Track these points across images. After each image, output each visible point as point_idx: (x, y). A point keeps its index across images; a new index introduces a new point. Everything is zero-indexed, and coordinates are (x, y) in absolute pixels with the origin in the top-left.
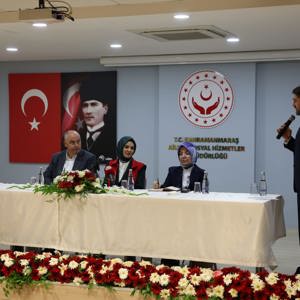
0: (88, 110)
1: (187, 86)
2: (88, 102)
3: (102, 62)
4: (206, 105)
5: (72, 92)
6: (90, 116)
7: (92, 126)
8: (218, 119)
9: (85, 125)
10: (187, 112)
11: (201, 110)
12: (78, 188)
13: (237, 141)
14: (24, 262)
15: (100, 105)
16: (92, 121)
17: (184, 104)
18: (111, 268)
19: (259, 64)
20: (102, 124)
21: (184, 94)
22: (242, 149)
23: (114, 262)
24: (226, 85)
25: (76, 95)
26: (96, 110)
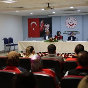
0: (46, 26)
1: (67, 20)
2: (46, 24)
3: (49, 15)
4: (71, 24)
5: (42, 22)
6: (46, 27)
7: (46, 29)
8: (74, 27)
9: (45, 29)
10: (67, 26)
11: (70, 25)
12: (53, 41)
13: (78, 31)
14: (43, 55)
15: (48, 25)
16: (46, 28)
17: (66, 24)
18: (61, 55)
19: (82, 15)
20: (49, 29)
21: (66, 22)
22: (79, 33)
23: (61, 54)
24: (75, 20)
25: (43, 23)
26: (47, 26)
